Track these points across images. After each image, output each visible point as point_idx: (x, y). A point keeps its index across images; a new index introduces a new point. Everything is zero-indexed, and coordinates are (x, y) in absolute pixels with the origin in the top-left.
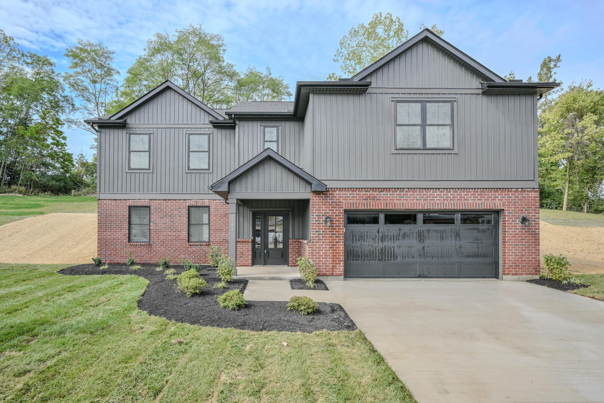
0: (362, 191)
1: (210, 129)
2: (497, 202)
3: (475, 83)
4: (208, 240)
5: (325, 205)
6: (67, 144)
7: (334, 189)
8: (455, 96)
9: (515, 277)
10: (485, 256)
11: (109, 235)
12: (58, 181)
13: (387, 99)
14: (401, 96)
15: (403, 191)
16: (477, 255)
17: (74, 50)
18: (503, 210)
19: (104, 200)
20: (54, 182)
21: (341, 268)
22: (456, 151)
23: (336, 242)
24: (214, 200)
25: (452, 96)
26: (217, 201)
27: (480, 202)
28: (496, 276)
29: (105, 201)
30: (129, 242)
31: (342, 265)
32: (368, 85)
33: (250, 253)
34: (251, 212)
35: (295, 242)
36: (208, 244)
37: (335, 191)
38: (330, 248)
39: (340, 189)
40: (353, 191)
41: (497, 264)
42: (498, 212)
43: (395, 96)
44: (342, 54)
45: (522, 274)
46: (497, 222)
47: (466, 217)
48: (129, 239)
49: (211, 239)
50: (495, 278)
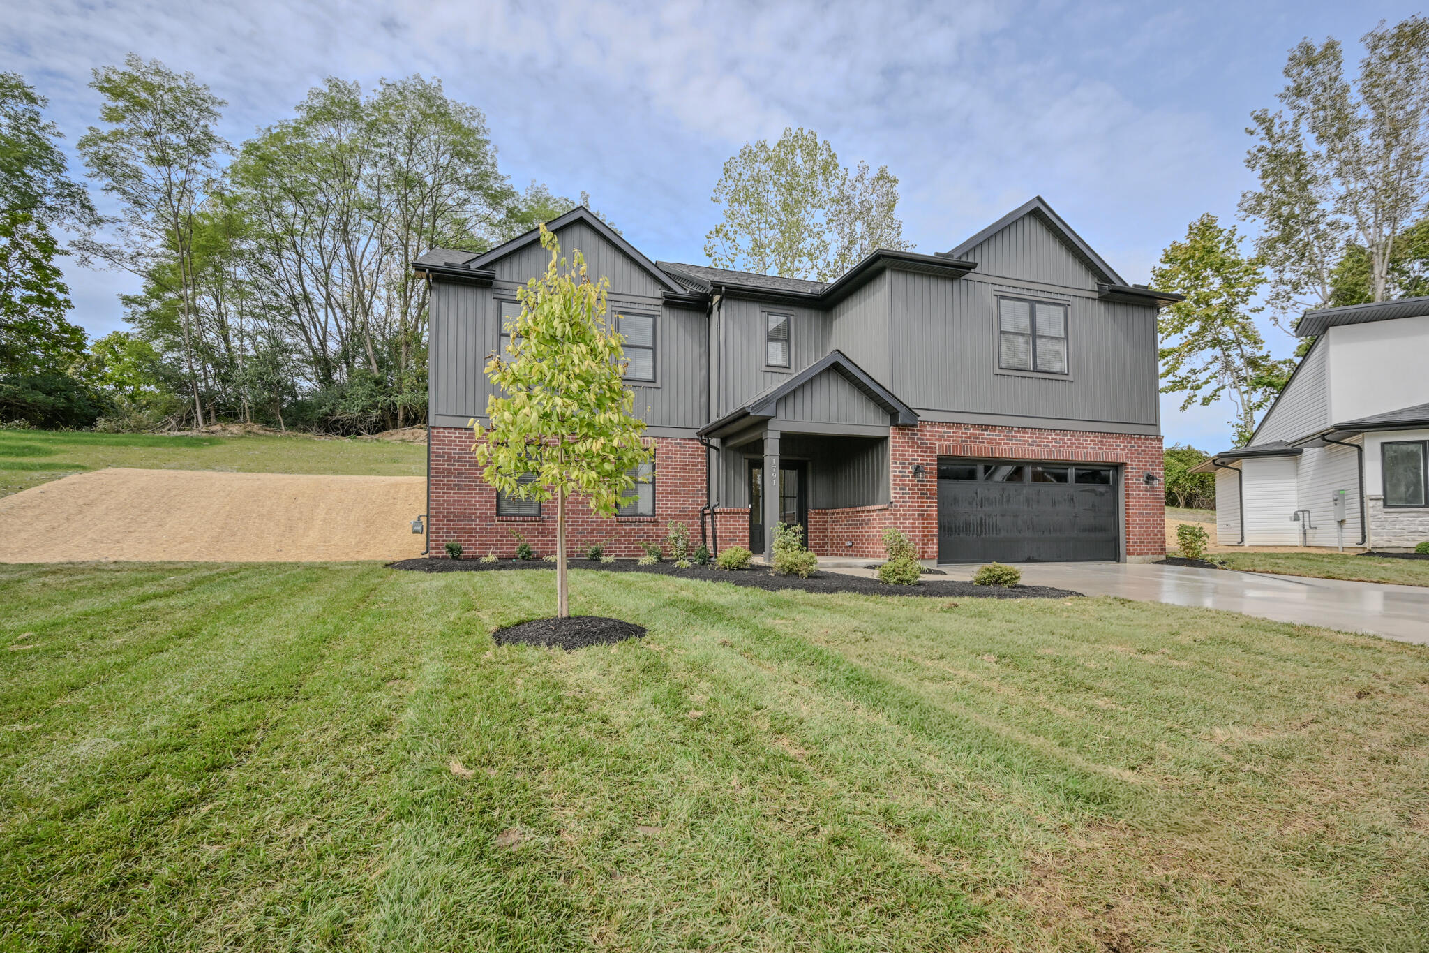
0: (960, 428)
1: (657, 308)
2: (1120, 453)
3: (1090, 283)
4: (651, 513)
5: (911, 447)
6: (73, 303)
7: (924, 423)
8: (1068, 298)
9: (1140, 558)
10: (1103, 529)
11: (454, 501)
12: (49, 393)
13: (987, 291)
14: (1005, 289)
15: (1011, 432)
16: (1094, 529)
17: (114, 77)
18: (1125, 464)
19: (445, 428)
20: (41, 397)
21: (933, 549)
22: (1071, 378)
23: (928, 507)
24: (663, 438)
25: (1066, 298)
26: (669, 441)
27: (1100, 451)
28: (1116, 557)
29: (446, 431)
30: (498, 514)
31: (935, 541)
32: (969, 267)
33: (747, 532)
34: (747, 461)
35: (819, 514)
36: (653, 519)
37: (925, 426)
38: (919, 515)
39: (933, 424)
40: (949, 427)
41: (1116, 540)
42: (1117, 467)
43: (998, 288)
44: (727, 190)
45: (1147, 554)
46: (1117, 481)
47: (1081, 472)
48: (497, 510)
49: (659, 511)
50: (1115, 560)
